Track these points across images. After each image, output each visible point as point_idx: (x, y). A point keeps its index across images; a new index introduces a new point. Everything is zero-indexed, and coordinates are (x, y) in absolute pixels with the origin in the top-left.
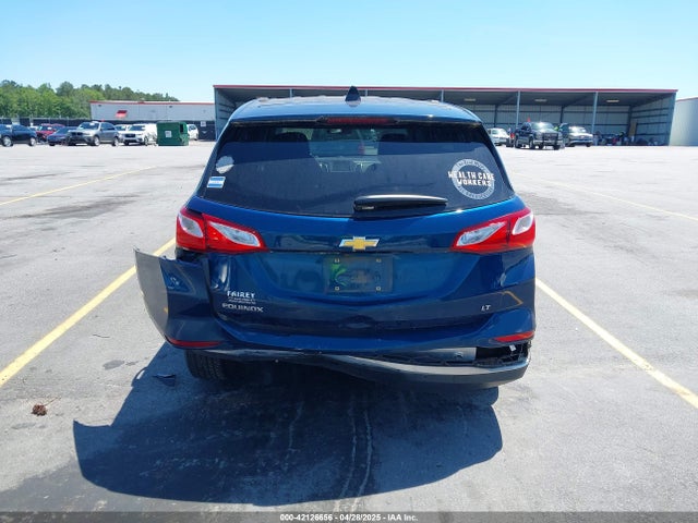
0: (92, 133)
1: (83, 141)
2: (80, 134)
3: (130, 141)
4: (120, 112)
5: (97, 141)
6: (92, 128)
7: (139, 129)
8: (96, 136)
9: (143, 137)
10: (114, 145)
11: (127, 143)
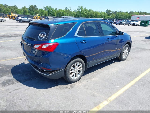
0: (124, 22)
1: (121, 24)
2: (121, 23)
3: (134, 25)
4: (138, 18)
5: (124, 24)
6: (125, 21)
7: (137, 22)
8: (125, 23)
9: (137, 24)
10: (128, 25)
11: (133, 25)
